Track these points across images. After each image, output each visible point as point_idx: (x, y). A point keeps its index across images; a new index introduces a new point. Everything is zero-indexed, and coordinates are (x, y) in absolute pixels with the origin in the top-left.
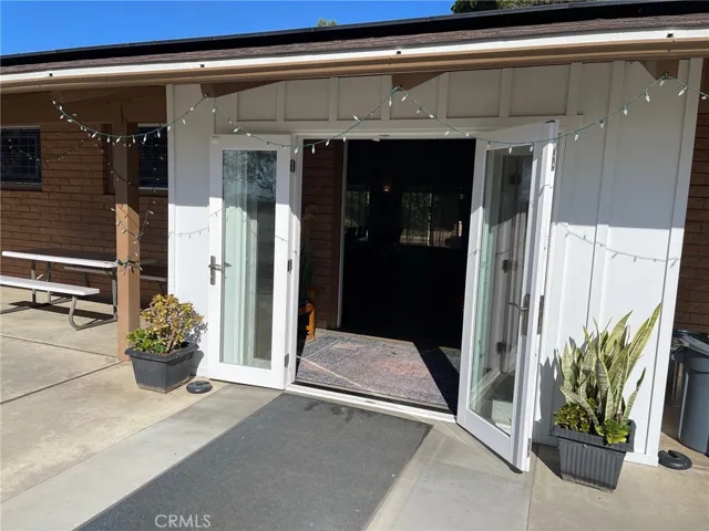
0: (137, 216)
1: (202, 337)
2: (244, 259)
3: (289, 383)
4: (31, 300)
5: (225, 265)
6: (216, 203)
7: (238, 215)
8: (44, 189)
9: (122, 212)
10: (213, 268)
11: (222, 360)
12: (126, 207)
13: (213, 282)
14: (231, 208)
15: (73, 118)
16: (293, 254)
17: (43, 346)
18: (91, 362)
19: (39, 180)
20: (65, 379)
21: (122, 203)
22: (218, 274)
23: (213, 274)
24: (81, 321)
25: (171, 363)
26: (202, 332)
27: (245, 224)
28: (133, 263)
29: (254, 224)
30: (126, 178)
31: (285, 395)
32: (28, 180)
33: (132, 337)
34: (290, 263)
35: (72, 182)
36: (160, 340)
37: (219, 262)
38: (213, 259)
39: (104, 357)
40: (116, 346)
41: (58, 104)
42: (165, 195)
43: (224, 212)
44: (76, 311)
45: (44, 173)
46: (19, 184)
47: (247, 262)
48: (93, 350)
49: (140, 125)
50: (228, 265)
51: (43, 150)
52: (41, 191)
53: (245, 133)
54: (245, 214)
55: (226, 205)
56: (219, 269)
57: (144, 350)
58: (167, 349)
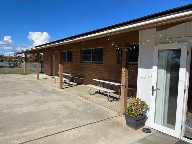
0: (128, 71)
1: (147, 112)
2: (165, 87)
3: (182, 136)
4: (99, 91)
5: (157, 89)
6: (155, 68)
7: (163, 72)
8: (103, 63)
9: (124, 70)
10: (153, 90)
11: (155, 122)
12: (125, 68)
13: (153, 94)
14: (160, 69)
15: (113, 43)
16: (186, 87)
17: (101, 106)
18: (113, 114)
19: (102, 61)
20: (106, 118)
21: (124, 67)
22: (155, 92)
23: (153, 92)
24: (111, 99)
25: (138, 121)
26: (148, 110)
27: (165, 75)
28: (126, 85)
29: (169, 75)
30: (125, 60)
31: (180, 141)
32: (100, 61)
33: (126, 109)
34: (185, 90)
35: (110, 61)
36: (134, 112)
37: (155, 88)
38: (153, 87)
39: (116, 112)
40: (120, 109)
41: (109, 40)
42: (137, 64)
43: (158, 71)
44: (109, 96)
45: (103, 59)
46: (98, 62)
47: (166, 89)
48: (114, 109)
49: (130, 44)
50: (158, 89)
51: (104, 53)
52: (102, 63)
53: (174, 42)
54: (166, 71)
55: (159, 68)
56: (155, 91)
57: (129, 114)
58: (136, 115)
